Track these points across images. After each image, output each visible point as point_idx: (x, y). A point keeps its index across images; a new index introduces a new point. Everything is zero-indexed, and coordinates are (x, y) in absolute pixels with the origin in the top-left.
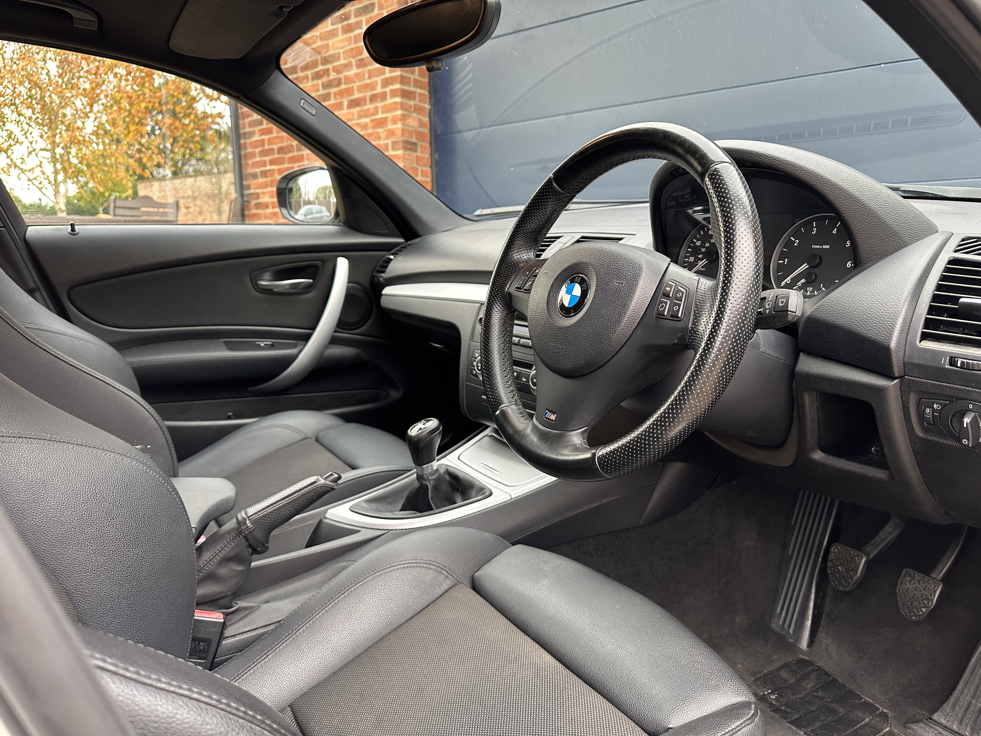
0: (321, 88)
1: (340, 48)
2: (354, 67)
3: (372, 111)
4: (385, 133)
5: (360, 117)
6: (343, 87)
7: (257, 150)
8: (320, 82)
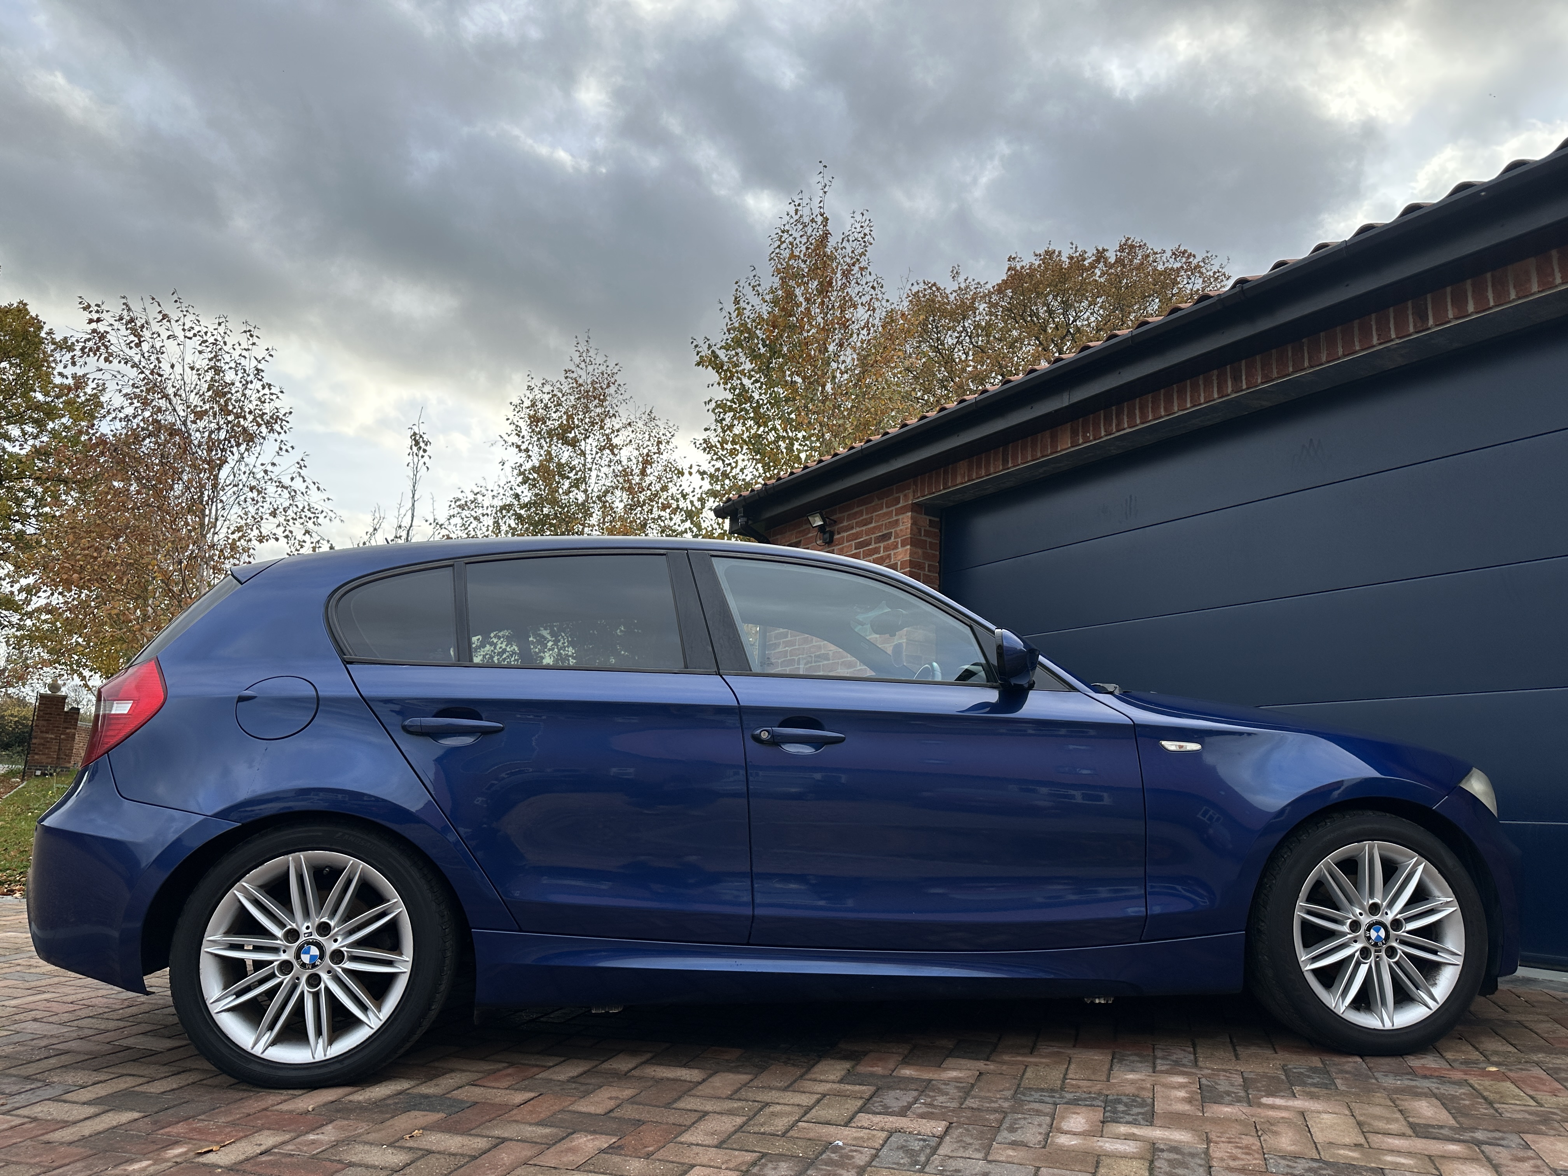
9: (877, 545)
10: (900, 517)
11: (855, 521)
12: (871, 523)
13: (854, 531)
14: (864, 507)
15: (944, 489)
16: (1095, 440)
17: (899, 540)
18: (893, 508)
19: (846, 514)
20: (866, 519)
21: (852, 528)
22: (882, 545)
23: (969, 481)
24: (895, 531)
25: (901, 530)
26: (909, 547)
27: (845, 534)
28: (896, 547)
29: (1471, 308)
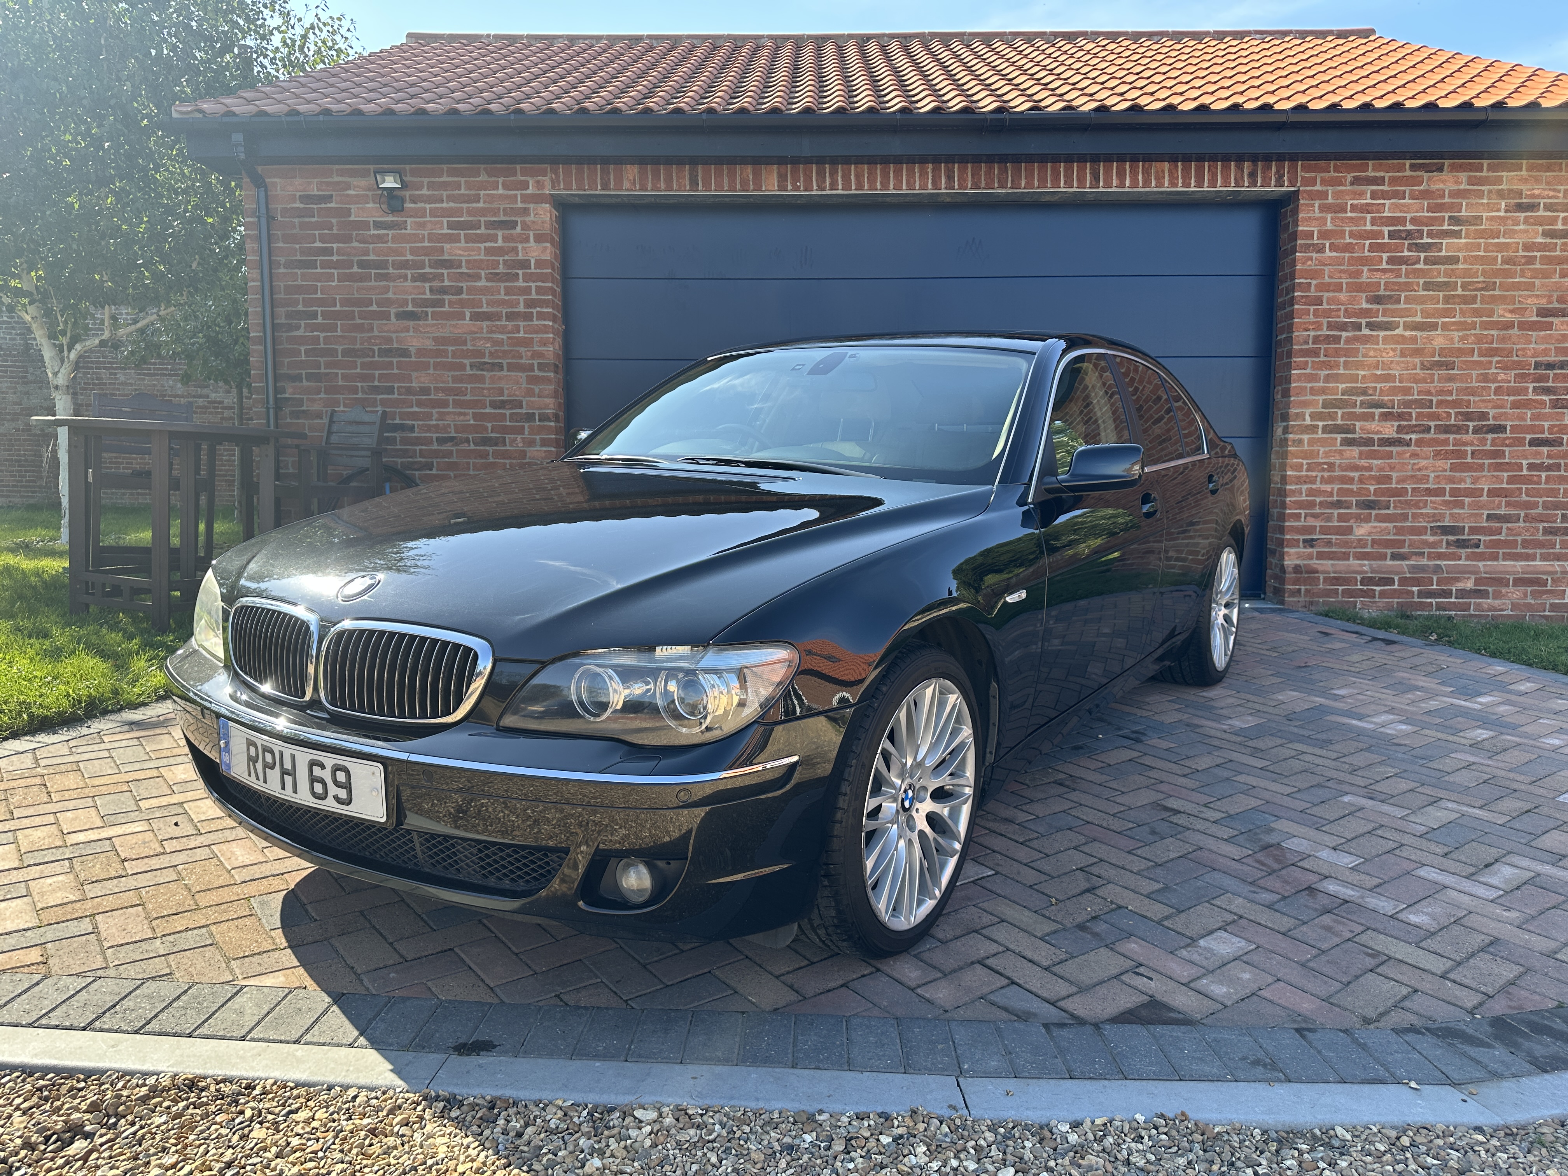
0: (428, 292)
1: (460, 255)
2: (484, 280)
3: (510, 328)
4: (529, 354)
5: (492, 332)
6: (464, 296)
7: (303, 349)
8: (427, 285)
9: (492, 232)
10: (531, 206)
11: (445, 193)
12: (478, 201)
13: (444, 205)
14: (463, 180)
15: (603, 189)
16: (806, 190)
17: (531, 233)
18: (518, 193)
19: (426, 180)
20: (468, 195)
21: (442, 201)
22: (500, 233)
23: (640, 190)
24: (523, 222)
25: (534, 222)
26: (548, 245)
27: (428, 206)
28: (527, 240)
29: (1127, 183)
